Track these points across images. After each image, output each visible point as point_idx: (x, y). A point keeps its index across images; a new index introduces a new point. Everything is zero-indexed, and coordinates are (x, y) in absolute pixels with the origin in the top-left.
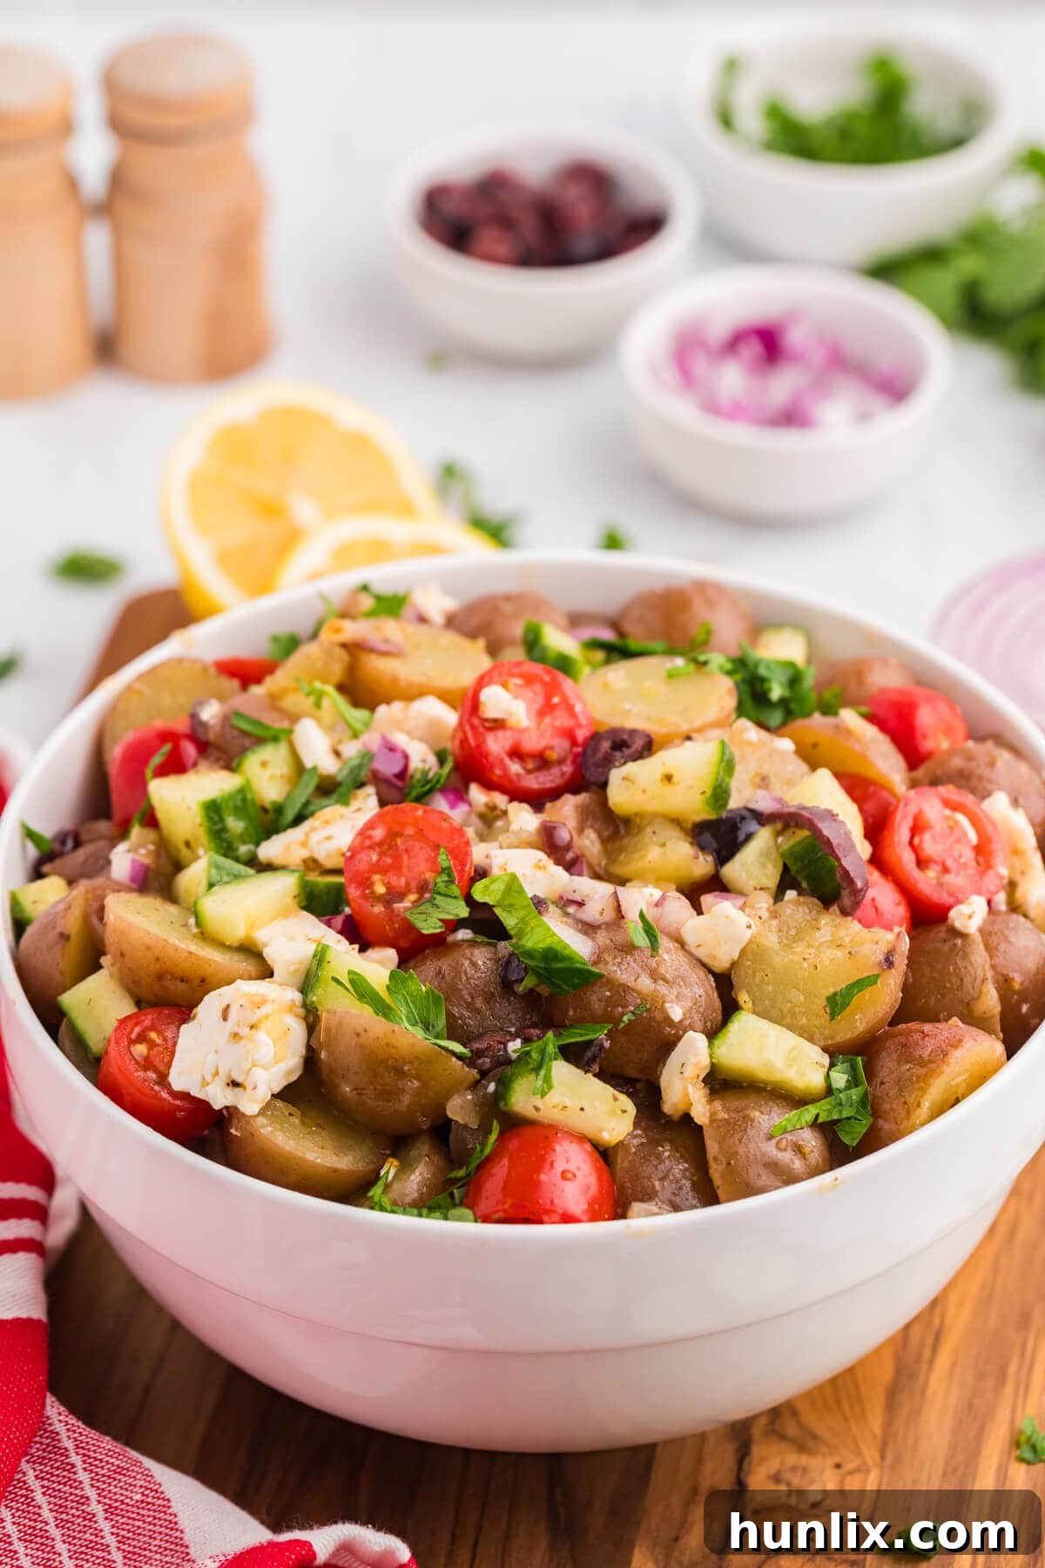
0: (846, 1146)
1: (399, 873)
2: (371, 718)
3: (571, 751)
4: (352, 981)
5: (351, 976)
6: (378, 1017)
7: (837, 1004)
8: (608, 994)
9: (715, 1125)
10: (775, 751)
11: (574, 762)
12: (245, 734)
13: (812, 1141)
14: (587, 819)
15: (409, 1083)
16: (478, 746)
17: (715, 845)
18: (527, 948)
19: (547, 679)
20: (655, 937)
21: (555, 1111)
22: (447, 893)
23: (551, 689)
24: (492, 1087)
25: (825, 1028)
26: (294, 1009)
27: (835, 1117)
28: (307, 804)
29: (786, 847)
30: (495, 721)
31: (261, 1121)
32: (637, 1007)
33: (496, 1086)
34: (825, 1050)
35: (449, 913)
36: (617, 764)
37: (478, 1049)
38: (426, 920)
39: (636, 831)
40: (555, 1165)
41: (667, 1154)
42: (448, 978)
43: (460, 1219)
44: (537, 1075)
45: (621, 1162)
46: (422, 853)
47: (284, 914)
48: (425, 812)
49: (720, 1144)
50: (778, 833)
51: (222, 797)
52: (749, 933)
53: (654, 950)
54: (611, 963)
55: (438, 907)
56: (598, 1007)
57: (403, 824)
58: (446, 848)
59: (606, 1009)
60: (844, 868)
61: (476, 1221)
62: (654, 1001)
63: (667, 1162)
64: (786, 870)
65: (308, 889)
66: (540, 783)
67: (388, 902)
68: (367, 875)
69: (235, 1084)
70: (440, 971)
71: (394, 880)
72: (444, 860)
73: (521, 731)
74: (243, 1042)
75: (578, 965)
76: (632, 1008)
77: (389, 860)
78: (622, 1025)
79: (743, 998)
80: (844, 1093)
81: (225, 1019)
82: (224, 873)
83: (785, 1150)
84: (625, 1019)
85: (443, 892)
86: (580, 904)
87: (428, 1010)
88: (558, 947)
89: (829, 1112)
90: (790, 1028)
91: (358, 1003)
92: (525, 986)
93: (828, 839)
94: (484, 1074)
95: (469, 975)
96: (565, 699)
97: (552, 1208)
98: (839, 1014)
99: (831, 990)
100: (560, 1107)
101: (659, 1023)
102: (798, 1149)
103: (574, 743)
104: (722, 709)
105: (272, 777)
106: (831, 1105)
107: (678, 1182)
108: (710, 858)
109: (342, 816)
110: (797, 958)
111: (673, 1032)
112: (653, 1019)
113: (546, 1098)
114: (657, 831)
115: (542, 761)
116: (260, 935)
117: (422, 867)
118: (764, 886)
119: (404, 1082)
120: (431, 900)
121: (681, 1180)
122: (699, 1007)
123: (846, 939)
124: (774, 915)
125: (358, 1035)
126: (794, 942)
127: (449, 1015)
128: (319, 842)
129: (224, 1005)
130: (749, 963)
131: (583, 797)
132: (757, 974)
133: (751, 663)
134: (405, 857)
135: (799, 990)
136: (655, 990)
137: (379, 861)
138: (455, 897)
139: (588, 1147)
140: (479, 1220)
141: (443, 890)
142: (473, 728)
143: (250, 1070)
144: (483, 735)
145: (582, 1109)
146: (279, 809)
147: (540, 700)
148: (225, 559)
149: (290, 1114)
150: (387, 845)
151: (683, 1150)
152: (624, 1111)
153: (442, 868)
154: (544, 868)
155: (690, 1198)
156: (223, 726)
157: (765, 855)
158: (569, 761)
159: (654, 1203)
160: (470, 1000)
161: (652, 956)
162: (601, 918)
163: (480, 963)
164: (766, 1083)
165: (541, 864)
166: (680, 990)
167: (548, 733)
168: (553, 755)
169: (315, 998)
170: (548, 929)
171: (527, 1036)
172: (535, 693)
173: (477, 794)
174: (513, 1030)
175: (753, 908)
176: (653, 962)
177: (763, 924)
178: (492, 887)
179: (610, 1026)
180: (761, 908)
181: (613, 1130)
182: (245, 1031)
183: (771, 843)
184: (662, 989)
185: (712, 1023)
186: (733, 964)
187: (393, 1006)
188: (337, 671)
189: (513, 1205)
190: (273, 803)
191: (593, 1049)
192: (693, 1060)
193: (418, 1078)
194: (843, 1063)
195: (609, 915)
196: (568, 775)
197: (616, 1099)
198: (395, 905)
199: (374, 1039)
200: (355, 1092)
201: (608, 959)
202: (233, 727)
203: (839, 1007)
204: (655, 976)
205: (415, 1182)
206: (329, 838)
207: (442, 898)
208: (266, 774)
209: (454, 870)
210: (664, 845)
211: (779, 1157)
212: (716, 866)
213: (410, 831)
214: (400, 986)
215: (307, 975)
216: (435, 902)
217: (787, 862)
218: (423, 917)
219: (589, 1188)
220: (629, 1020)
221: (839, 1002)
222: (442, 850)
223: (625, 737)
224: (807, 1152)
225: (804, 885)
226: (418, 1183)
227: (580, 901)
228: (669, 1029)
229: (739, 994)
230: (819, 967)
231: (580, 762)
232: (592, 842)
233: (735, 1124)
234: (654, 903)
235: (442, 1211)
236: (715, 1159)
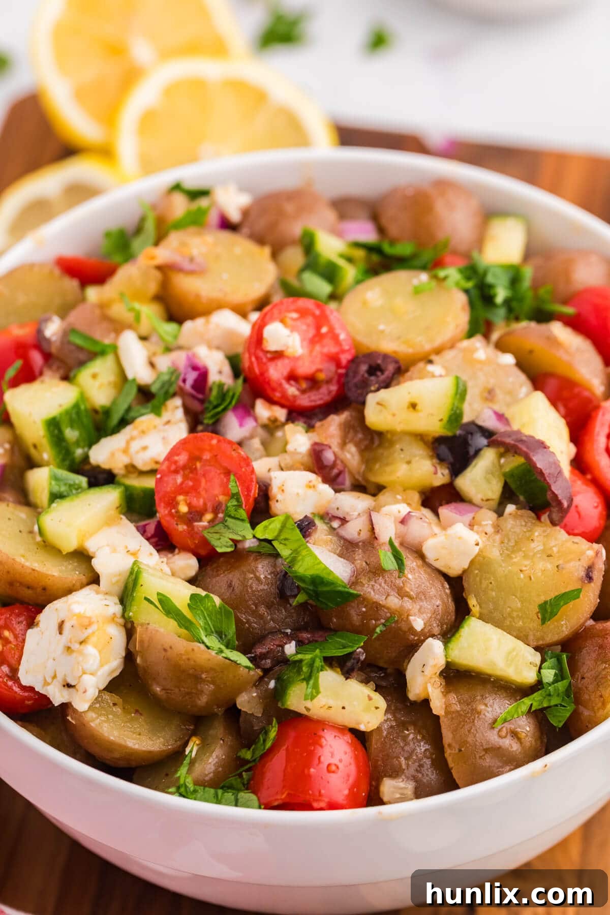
0: (555, 727)
1: (198, 495)
2: (179, 330)
3: (336, 372)
4: (160, 601)
5: (160, 597)
6: (181, 629)
7: (548, 611)
8: (364, 609)
9: (450, 716)
10: (499, 365)
11: (339, 382)
12: (80, 349)
13: (526, 727)
14: (349, 432)
15: (207, 686)
16: (262, 374)
17: (451, 459)
18: (298, 574)
19: (317, 312)
20: (401, 560)
21: (322, 710)
22: (237, 516)
23: (321, 320)
24: (272, 684)
25: (538, 631)
26: (115, 619)
27: (545, 705)
28: (129, 410)
29: (507, 469)
30: (276, 352)
31: (91, 715)
32: (387, 620)
33: (276, 683)
34: (537, 649)
35: (237, 534)
36: (373, 388)
37: (260, 653)
38: (220, 539)
39: (387, 444)
40: (322, 759)
41: (411, 736)
42: (237, 591)
43: (247, 805)
44: (308, 684)
45: (375, 744)
46: (217, 478)
47: (109, 522)
48: (219, 441)
49: (454, 731)
50: (501, 455)
51: (61, 414)
52: (477, 549)
53: (400, 572)
54: (366, 585)
55: (229, 528)
56: (356, 619)
57: (202, 450)
58: (235, 475)
59: (363, 622)
60: (553, 493)
61: (260, 808)
62: (400, 615)
63: (411, 744)
64: (506, 486)
65: (128, 493)
66: (311, 401)
67: (190, 521)
68: (173, 495)
69: (69, 686)
70: (230, 584)
71: (195, 501)
72: (234, 486)
73: (296, 359)
74: (74, 655)
75: (340, 589)
76: (383, 621)
77: (191, 483)
78: (376, 635)
79: (472, 602)
80: (553, 686)
81: (60, 633)
82: (62, 483)
83: (505, 737)
84: (378, 630)
85: (233, 515)
86: (344, 521)
87: (221, 622)
88: (324, 575)
89: (541, 702)
90: (509, 630)
91: (165, 617)
92: (297, 601)
93: (541, 470)
94: (266, 672)
95: (254, 589)
96: (332, 330)
97: (320, 798)
98: (549, 620)
99: (543, 599)
100: (326, 707)
101: (405, 632)
102: (514, 734)
103: (338, 365)
104: (457, 326)
105: (101, 386)
106: (542, 696)
107: (420, 760)
108: (446, 472)
109: (155, 427)
110: (515, 569)
111: (416, 638)
112: (400, 629)
113: (315, 700)
114: (404, 448)
115: (313, 382)
116: (91, 546)
117: (217, 490)
118: (489, 498)
119: (202, 685)
120: (223, 521)
121: (422, 759)
122: (437, 615)
123: (554, 549)
124: (498, 529)
125: (165, 650)
126: (513, 552)
127: (238, 622)
128: (137, 452)
129: (60, 620)
130: (477, 572)
131: (345, 416)
132: (483, 581)
133: (481, 271)
134: (203, 481)
135: (516, 597)
136: (402, 606)
137: (182, 483)
138: (243, 520)
139: (348, 737)
140: (263, 807)
141: (233, 513)
142: (257, 358)
143: (81, 676)
144: (265, 364)
145: (343, 708)
146: (107, 412)
147: (312, 332)
148: (81, 95)
149: (115, 704)
150: (189, 469)
151: (424, 732)
152: (377, 708)
153: (232, 494)
154: (314, 486)
155: (430, 774)
156: (62, 343)
157: (490, 472)
158: (335, 381)
159: (401, 780)
160: (254, 608)
161: (399, 577)
162: (358, 537)
163: (262, 576)
164: (490, 676)
165: (311, 484)
166: (421, 604)
167: (318, 360)
168: (322, 376)
169: (131, 614)
170: (316, 558)
171: (300, 639)
172: (308, 326)
173: (263, 410)
174: (289, 631)
175: (480, 525)
176: (399, 582)
177: (488, 540)
178: (270, 527)
179: (366, 638)
180: (487, 525)
181: (368, 723)
182: (76, 646)
183: (496, 461)
184: (408, 604)
185: (447, 625)
186: (465, 571)
187: (193, 620)
188: (153, 287)
189: (288, 794)
190: (103, 407)
191: (352, 661)
192: (431, 662)
193: (213, 683)
194: (551, 658)
195: (365, 535)
196: (334, 393)
197: (370, 699)
198: (196, 524)
199: (177, 654)
200: (164, 692)
201: (364, 582)
202: (69, 343)
203: (549, 614)
204: (402, 593)
205: (212, 763)
206: (145, 448)
207: (233, 521)
208: (97, 383)
209: (242, 496)
210: (409, 462)
211: (501, 744)
212: (451, 476)
213: (207, 456)
214: (199, 604)
215: (126, 587)
216: (226, 524)
217: (508, 480)
218: (217, 536)
219: (348, 776)
220: (381, 631)
221: (549, 611)
222: (232, 477)
223: (379, 362)
224: (523, 737)
225: (522, 498)
226: (214, 765)
227: (342, 517)
228: (413, 637)
229: (470, 597)
230: (532, 578)
231: (342, 381)
232: (353, 455)
233: (465, 717)
234: (400, 520)
235: (234, 791)
236: (449, 745)
